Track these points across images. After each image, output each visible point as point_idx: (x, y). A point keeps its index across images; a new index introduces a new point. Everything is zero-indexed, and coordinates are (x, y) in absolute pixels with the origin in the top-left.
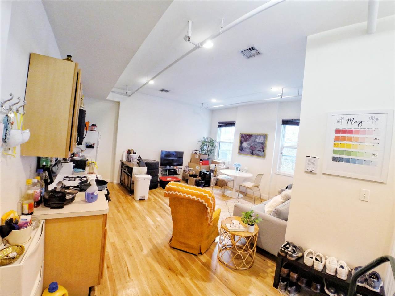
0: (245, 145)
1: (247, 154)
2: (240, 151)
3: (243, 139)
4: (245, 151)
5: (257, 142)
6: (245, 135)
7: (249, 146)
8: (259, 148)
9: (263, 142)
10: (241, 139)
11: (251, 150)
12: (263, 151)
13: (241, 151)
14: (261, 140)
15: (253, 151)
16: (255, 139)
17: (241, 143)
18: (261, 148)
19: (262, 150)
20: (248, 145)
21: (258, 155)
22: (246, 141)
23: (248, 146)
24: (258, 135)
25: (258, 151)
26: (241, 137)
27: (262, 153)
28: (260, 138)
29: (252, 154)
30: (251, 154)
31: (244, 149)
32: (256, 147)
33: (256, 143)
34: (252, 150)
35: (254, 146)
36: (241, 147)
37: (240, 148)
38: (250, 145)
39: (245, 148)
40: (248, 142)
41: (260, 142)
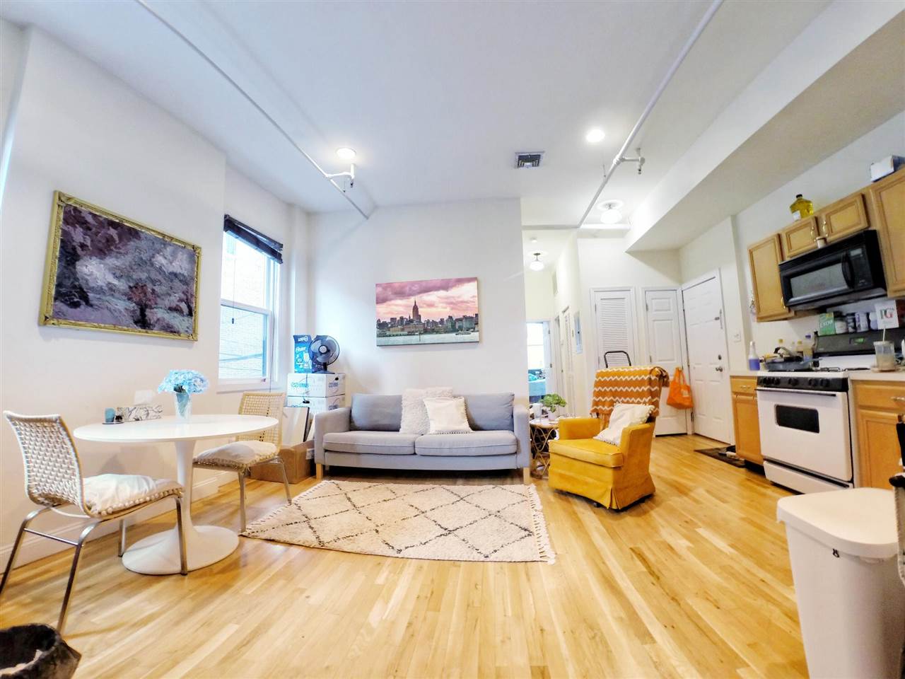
0: (93, 270)
1: (116, 324)
2: (64, 308)
3: (78, 235)
4: (99, 308)
5: (160, 270)
6: (94, 216)
7: (122, 285)
8: (174, 300)
9: (186, 274)
10: (65, 233)
11: (132, 306)
12: (190, 314)
13: (75, 305)
14: (180, 265)
15: (148, 312)
16: (153, 256)
17: (69, 255)
18: (181, 300)
19: (183, 306)
20: (118, 278)
21: (170, 329)
22: (103, 250)
23: (115, 282)
24: (164, 241)
25: (171, 309)
26: (66, 221)
27: (186, 318)
28: (174, 254)
29: (143, 322)
30: (136, 323)
31: (91, 295)
32: (157, 288)
33: (154, 275)
34: (137, 304)
35: (149, 287)
36: (68, 283)
37: (59, 285)
38: (129, 278)
39: (100, 291)
40: (111, 261)
41: (175, 275)
